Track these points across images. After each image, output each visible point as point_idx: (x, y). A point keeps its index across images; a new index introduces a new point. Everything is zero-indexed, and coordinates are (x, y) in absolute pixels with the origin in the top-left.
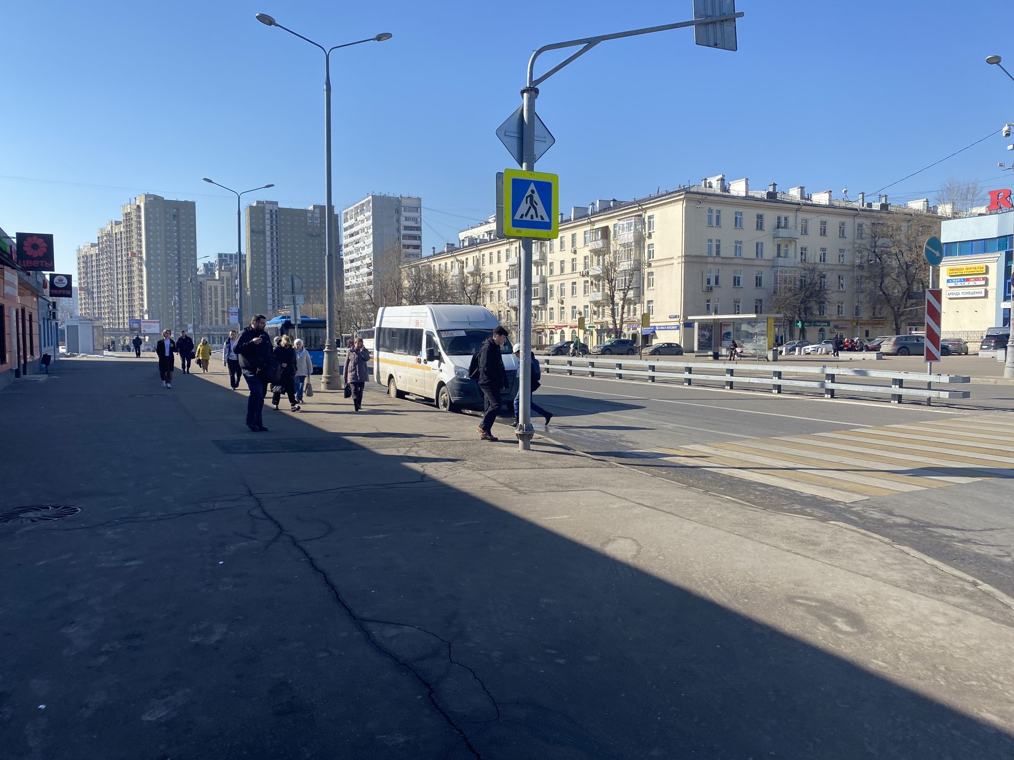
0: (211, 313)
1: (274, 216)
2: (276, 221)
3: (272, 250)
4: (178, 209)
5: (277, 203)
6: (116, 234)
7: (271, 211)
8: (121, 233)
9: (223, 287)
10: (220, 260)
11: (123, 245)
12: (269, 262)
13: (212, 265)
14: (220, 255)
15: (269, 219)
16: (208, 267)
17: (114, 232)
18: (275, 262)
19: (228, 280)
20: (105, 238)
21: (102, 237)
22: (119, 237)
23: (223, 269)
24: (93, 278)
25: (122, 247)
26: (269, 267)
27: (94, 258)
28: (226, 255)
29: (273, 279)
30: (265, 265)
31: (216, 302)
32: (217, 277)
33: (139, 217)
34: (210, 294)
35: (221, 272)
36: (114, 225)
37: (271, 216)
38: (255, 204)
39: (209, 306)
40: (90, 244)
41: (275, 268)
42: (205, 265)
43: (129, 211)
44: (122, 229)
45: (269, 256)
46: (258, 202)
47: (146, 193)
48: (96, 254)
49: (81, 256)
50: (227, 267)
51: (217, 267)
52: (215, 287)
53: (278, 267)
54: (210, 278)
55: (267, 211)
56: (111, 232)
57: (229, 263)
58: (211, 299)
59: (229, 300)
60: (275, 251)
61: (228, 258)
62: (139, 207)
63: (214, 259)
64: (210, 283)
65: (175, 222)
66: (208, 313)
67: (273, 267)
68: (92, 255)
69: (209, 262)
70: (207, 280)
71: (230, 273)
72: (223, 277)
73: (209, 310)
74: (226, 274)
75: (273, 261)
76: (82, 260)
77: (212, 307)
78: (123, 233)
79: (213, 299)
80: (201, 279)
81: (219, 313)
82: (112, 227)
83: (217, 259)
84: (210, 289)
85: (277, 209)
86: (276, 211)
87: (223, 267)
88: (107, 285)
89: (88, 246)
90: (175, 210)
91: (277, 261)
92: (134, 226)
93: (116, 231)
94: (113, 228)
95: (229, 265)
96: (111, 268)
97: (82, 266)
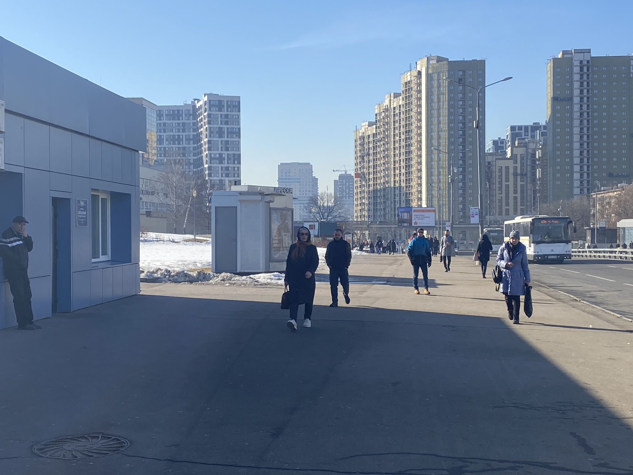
0: (500, 201)
1: (585, 69)
2: (588, 75)
3: (581, 114)
4: (464, 71)
5: (589, 51)
6: (394, 108)
7: (581, 62)
8: (400, 106)
9: (516, 167)
10: (512, 134)
11: (402, 122)
12: (576, 130)
13: (502, 141)
14: (513, 128)
15: (578, 74)
16: (499, 145)
17: (392, 107)
18: (585, 129)
19: (522, 158)
20: (383, 115)
21: (380, 114)
22: (397, 111)
23: (516, 145)
24: (369, 162)
25: (400, 123)
26: (576, 138)
27: (371, 139)
28: (520, 128)
29: (581, 153)
30: (571, 134)
31: (507, 187)
32: (509, 155)
33: (420, 84)
34: (500, 176)
35: (514, 149)
36: (392, 98)
37: (581, 69)
38: (560, 56)
39: (498, 192)
40: (367, 123)
41: (585, 138)
42: (495, 143)
43: (409, 79)
44: (401, 102)
45: (576, 123)
46: (564, 53)
47: (428, 55)
48: (374, 134)
49: (358, 137)
50: (521, 141)
51: (510, 143)
52: (506, 167)
53: (588, 136)
54: (501, 157)
55: (577, 63)
56: (389, 107)
57: (523, 137)
58: (500, 183)
59: (523, 183)
60: (585, 114)
61: (523, 131)
62: (420, 73)
63: (505, 134)
64: (501, 163)
65: (461, 88)
66: (497, 201)
67: (581, 137)
68: (369, 136)
69: (499, 138)
70: (497, 159)
71: (525, 148)
72: (516, 155)
73: (498, 197)
74: (520, 151)
75: (582, 129)
76: (359, 142)
77: (501, 193)
78: (402, 106)
79: (504, 184)
80: (489, 159)
81: (510, 200)
82: (390, 100)
83: (509, 133)
84: (500, 170)
85: (589, 59)
86: (588, 62)
87: (516, 143)
88: (384, 170)
89: (365, 125)
90: (461, 73)
91: (588, 129)
92: (414, 97)
93: (395, 106)
94: (392, 102)
95: (524, 139)
96: (388, 150)
97: (358, 149)
